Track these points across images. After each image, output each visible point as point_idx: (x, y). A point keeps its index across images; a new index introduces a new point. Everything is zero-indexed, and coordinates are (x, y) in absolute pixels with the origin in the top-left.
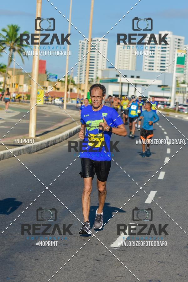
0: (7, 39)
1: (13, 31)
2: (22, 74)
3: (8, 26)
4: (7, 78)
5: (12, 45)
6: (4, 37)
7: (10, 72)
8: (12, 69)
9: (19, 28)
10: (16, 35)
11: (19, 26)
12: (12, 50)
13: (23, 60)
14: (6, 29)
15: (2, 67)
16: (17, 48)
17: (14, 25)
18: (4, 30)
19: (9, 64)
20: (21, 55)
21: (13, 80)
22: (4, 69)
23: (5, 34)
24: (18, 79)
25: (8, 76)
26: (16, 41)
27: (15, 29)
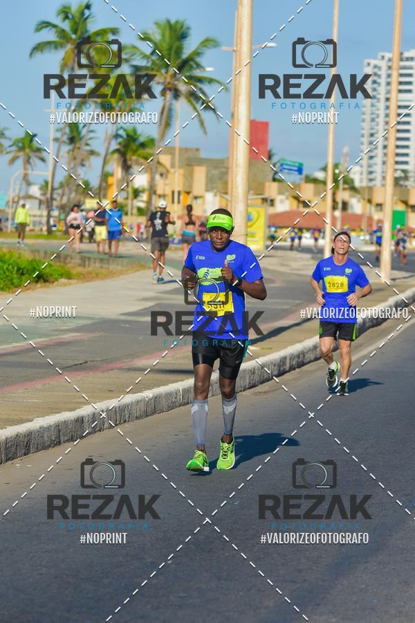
0: (153, 63)
1: (171, 38)
2: (201, 162)
3: (156, 24)
4: (158, 177)
5: (168, 80)
6: (145, 57)
7: (165, 159)
8: (170, 150)
9: (189, 28)
10: (179, 51)
11: (188, 23)
12: (169, 95)
13: (202, 123)
14: (150, 32)
15: (143, 145)
16: (183, 88)
17: (173, 21)
18: (146, 38)
19: (163, 135)
20: (195, 109)
21: (176, 180)
22: (148, 151)
23: (147, 48)
24: (189, 177)
25: (161, 169)
26: (180, 68)
27: (178, 33)
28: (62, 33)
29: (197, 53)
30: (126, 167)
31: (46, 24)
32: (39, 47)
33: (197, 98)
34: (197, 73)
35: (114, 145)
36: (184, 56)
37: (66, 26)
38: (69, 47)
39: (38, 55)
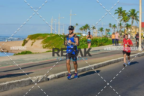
0: (131, 15)
3: (131, 10)
4: (132, 30)
5: (133, 17)
7: (133, 28)
8: (133, 26)
12: (133, 19)
13: (137, 22)
15: (129, 26)
16: (135, 18)
17: (133, 9)
18: (130, 11)
19: (132, 24)
21: (134, 30)
23: (130, 13)
24: (136, 30)
26: (134, 15)
27: (134, 11)
28: (119, 11)
29: (136, 13)
30: (127, 29)
31: (116, 10)
32: (116, 13)
33: (136, 19)
34: (136, 16)
35: (126, 26)
36: (135, 14)
37: (119, 10)
38: (120, 13)
39: (115, 14)
